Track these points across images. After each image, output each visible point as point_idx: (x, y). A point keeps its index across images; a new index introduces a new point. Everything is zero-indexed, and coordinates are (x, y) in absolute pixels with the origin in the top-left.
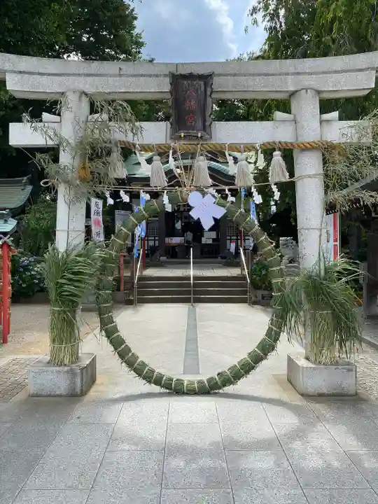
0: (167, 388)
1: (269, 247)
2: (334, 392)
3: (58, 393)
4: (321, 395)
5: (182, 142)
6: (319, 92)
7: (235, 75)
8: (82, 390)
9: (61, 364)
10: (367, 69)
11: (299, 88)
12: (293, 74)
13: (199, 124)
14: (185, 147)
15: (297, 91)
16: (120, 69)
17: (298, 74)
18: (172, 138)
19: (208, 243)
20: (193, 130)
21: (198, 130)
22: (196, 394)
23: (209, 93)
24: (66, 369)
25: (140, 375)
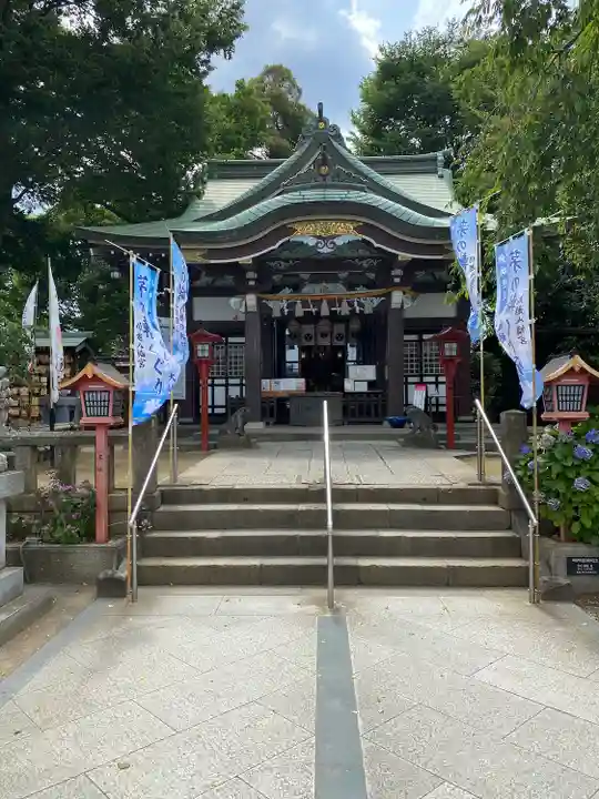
19: (357, 390)
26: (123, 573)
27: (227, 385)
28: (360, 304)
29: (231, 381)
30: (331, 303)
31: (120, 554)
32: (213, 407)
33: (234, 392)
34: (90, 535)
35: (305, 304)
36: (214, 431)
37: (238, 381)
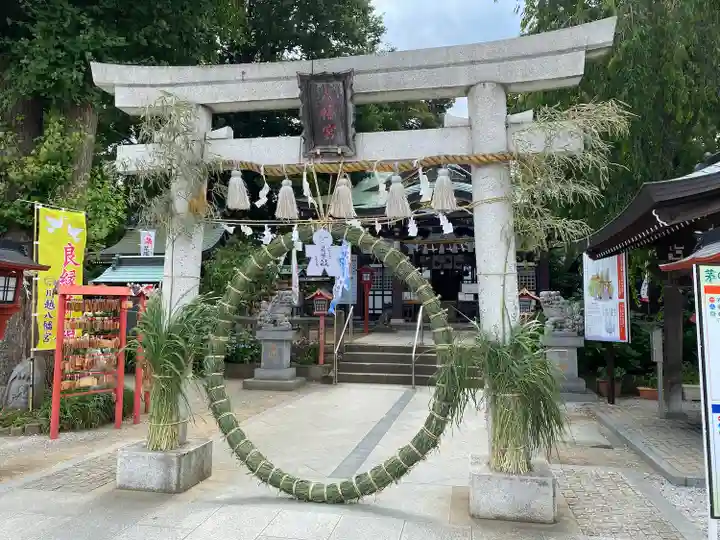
0: (288, 492)
1: (432, 300)
2: (520, 515)
3: (149, 486)
4: (498, 518)
5: (319, 161)
6: (505, 86)
7: (387, 70)
8: (178, 485)
9: (156, 449)
10: (572, 50)
11: (473, 82)
12: (465, 63)
13: (340, 137)
14: (322, 166)
15: (472, 86)
16: (243, 73)
17: (472, 62)
18: (304, 157)
20: (332, 144)
21: (339, 145)
22: (323, 502)
23: (349, 96)
24: (160, 454)
25: (253, 470)
26: (332, 374)
27: (383, 295)
28: (465, 246)
29: (385, 293)
30: (446, 245)
31: (330, 369)
32: (374, 309)
33: (388, 300)
34: (316, 362)
35: (429, 246)
36: (373, 323)
37: (390, 293)
